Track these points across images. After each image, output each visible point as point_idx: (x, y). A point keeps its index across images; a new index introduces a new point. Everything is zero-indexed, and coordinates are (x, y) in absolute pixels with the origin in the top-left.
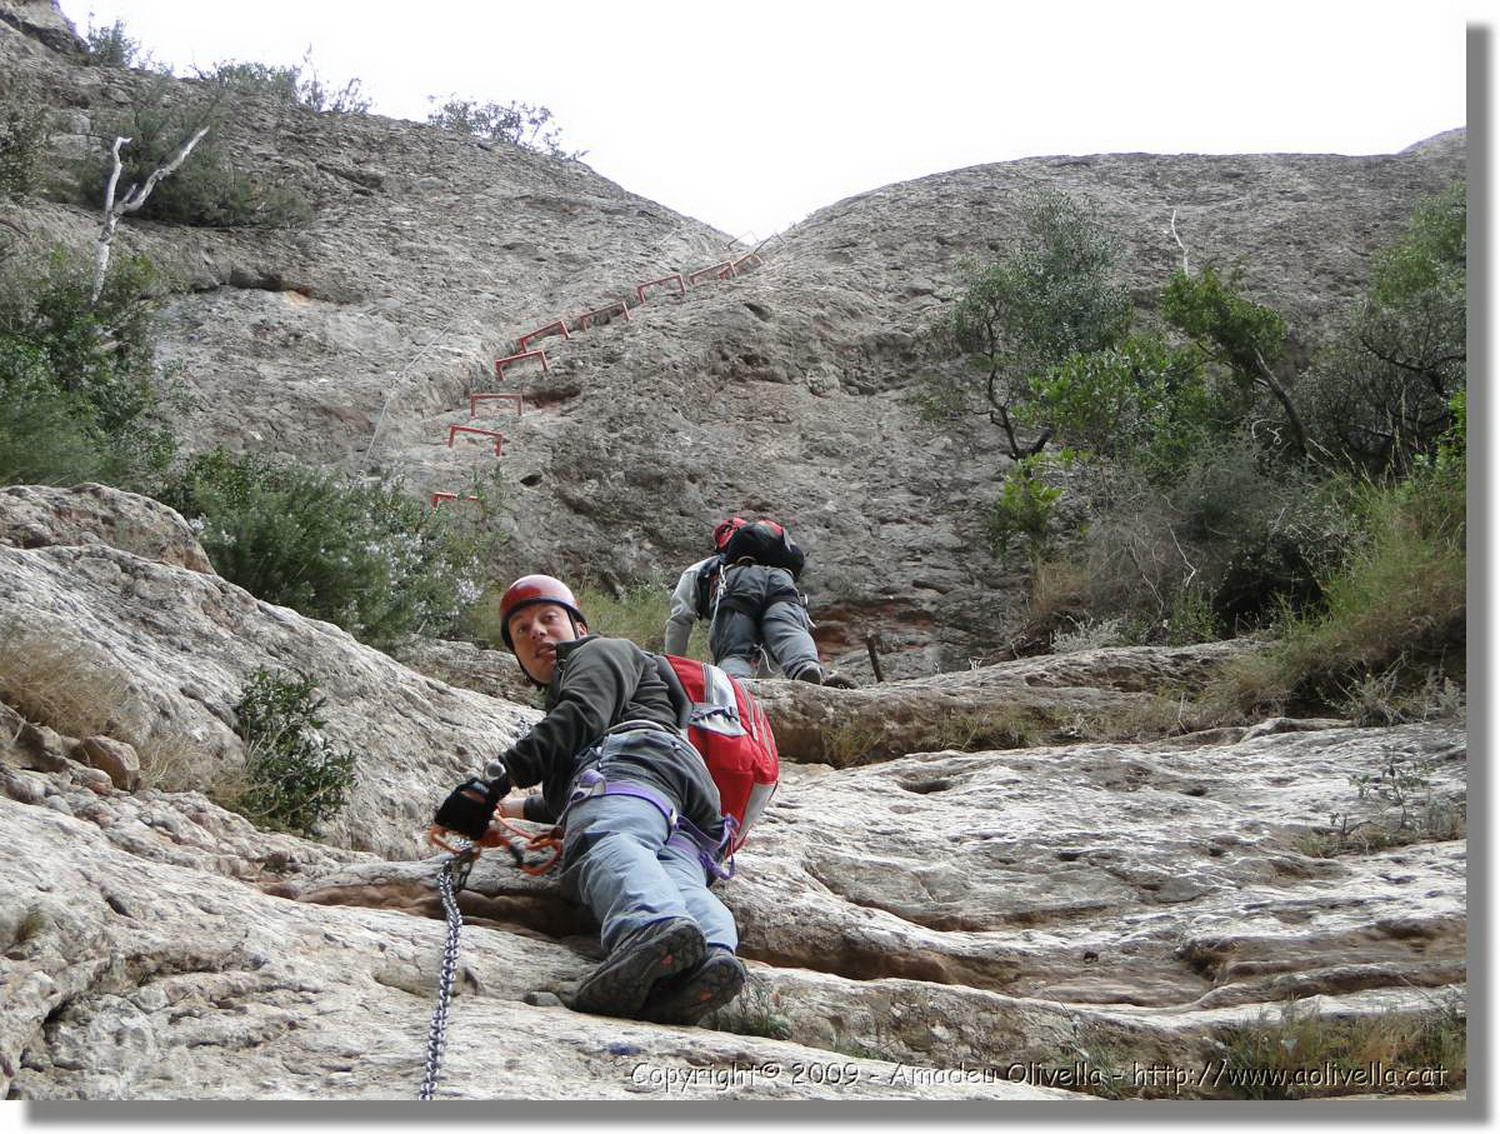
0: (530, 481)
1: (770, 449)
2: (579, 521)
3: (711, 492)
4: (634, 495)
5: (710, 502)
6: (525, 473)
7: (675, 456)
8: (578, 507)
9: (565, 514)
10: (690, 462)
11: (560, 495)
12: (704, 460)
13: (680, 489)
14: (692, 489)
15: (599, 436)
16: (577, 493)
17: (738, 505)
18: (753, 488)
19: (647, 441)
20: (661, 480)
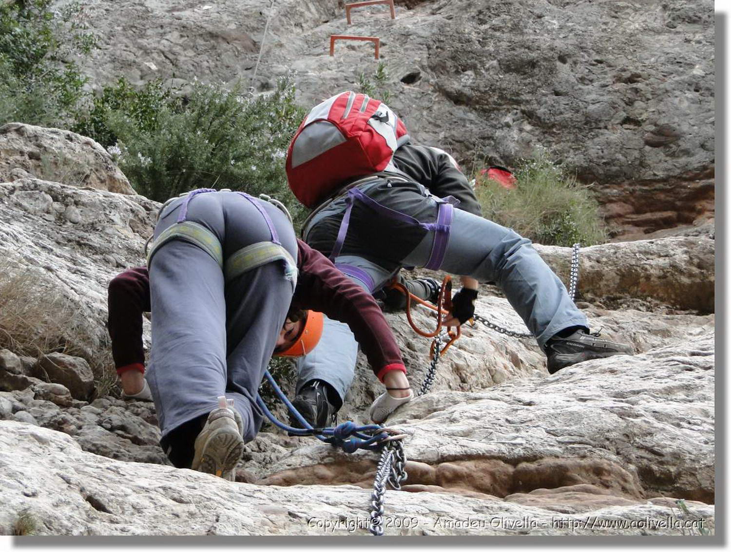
0: (410, 79)
1: (634, 23)
2: (460, 111)
3: (582, 70)
4: (509, 81)
5: (582, 80)
6: (404, 72)
7: (544, 40)
8: (458, 99)
9: (447, 106)
10: (559, 44)
11: (440, 90)
12: (572, 40)
13: (552, 71)
14: (564, 70)
15: (469, 29)
16: (455, 85)
17: (609, 80)
18: (622, 61)
19: (516, 28)
20: (533, 64)
